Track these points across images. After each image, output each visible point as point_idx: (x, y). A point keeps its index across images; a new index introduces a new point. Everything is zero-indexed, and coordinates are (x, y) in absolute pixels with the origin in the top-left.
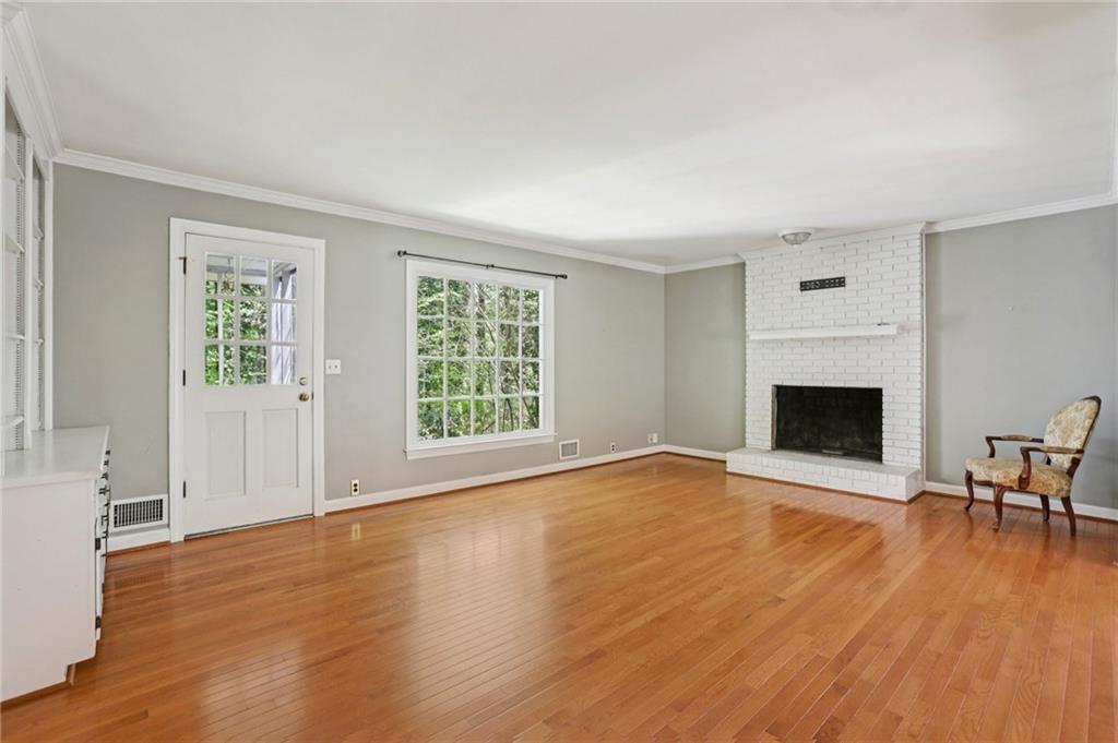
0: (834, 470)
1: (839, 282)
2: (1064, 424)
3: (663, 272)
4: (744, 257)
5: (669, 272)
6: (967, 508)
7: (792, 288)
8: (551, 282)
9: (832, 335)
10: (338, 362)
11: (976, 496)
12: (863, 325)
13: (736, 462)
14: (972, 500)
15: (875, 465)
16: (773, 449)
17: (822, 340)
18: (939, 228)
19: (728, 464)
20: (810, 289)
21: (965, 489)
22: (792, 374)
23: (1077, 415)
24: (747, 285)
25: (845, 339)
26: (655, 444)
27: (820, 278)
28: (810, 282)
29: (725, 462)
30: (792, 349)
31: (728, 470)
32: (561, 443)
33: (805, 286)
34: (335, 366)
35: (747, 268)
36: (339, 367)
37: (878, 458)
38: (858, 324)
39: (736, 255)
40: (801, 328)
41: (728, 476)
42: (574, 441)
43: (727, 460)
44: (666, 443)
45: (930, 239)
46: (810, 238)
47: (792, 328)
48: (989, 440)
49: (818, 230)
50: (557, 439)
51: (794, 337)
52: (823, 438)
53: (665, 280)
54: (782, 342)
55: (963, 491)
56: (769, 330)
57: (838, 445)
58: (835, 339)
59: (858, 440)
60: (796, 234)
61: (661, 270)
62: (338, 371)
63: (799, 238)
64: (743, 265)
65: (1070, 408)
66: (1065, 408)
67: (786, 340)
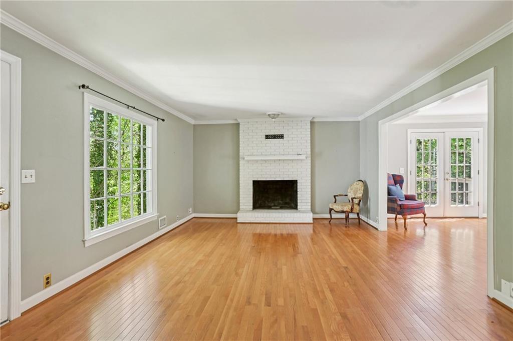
0: (286, 214)
1: (281, 137)
2: (354, 189)
4: (239, 120)
5: (196, 123)
6: (330, 222)
7: (262, 137)
8: (155, 122)
9: (279, 158)
10: (33, 172)
11: (332, 217)
12: (291, 155)
13: (242, 217)
14: (331, 218)
15: (295, 211)
16: (253, 210)
17: (275, 161)
18: (315, 120)
19: (238, 219)
20: (270, 138)
21: (329, 215)
22: (261, 175)
23: (358, 186)
24: (240, 134)
25: (284, 160)
26: (191, 214)
27: (274, 134)
28: (270, 135)
29: (236, 218)
30: (262, 164)
31: (238, 221)
32: (160, 219)
33: (267, 137)
34: (30, 176)
35: (240, 126)
36: (34, 177)
37: (296, 207)
38: (288, 155)
39: (236, 120)
40: (266, 155)
41: (239, 225)
42: (164, 217)
43: (238, 217)
44: (194, 213)
45: (312, 123)
46: (279, 116)
47: (262, 155)
48: (335, 196)
49: (282, 114)
50: (159, 217)
51: (263, 159)
52: (266, 202)
53: (194, 128)
54: (257, 161)
55: (328, 216)
56: (251, 155)
57: (273, 204)
58: (280, 160)
59: (280, 201)
60: (274, 114)
61: (193, 122)
62: (33, 180)
63: (274, 116)
64: (238, 125)
65: (354, 184)
66: (353, 184)
67: (259, 160)
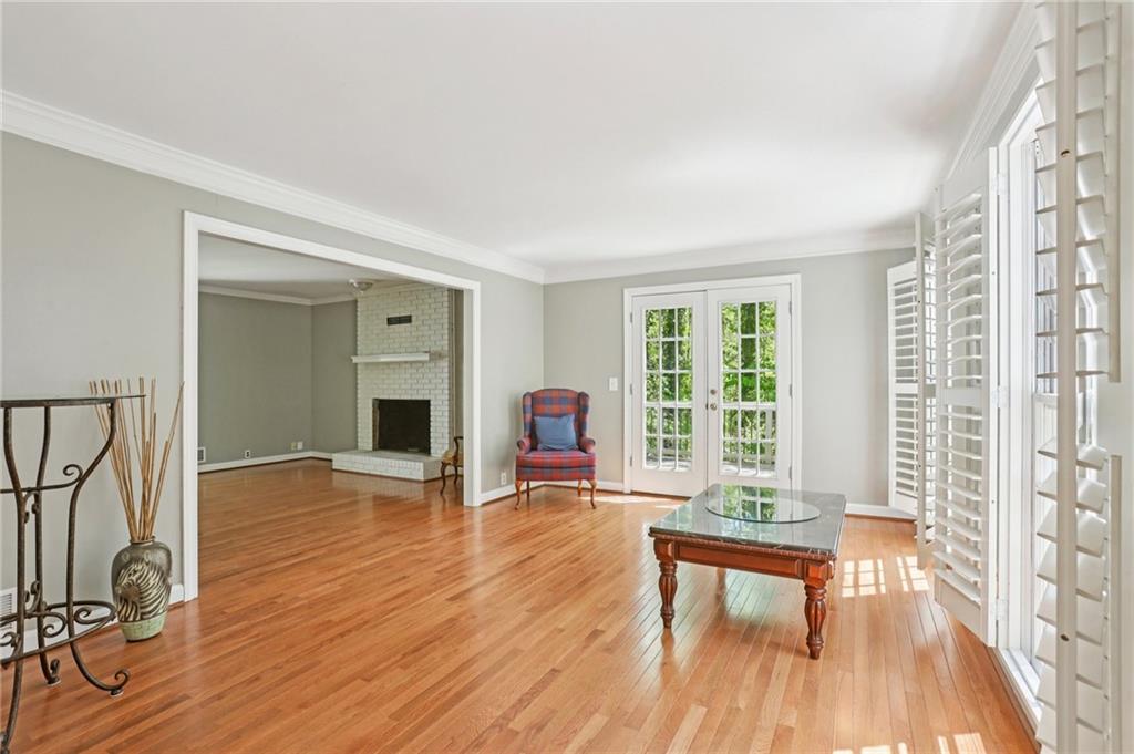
1: (408, 320)
3: (310, 304)
4: (356, 295)
5: (313, 304)
7: (383, 323)
13: (341, 461)
16: (374, 449)
17: (400, 363)
19: (334, 463)
20: (395, 323)
22: (383, 390)
24: (358, 319)
25: (411, 365)
26: (300, 451)
27: (396, 316)
28: (392, 318)
29: (331, 461)
30: (384, 370)
31: (335, 467)
33: (391, 321)
35: (359, 304)
37: (429, 451)
39: (352, 294)
41: (334, 473)
43: (334, 459)
44: (313, 449)
46: (374, 286)
49: (377, 281)
53: (312, 311)
54: (377, 365)
56: (370, 355)
58: (406, 362)
60: (360, 284)
61: (308, 302)
63: (363, 286)
64: (356, 302)
67: (380, 363)
